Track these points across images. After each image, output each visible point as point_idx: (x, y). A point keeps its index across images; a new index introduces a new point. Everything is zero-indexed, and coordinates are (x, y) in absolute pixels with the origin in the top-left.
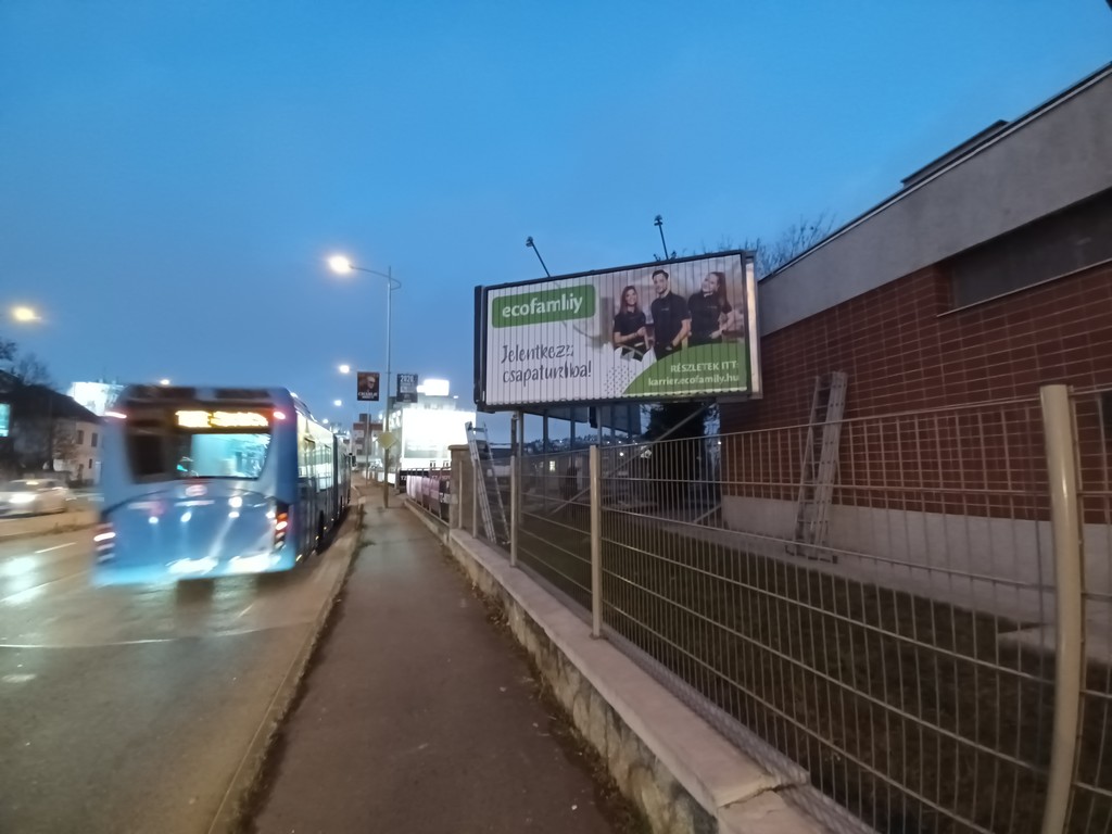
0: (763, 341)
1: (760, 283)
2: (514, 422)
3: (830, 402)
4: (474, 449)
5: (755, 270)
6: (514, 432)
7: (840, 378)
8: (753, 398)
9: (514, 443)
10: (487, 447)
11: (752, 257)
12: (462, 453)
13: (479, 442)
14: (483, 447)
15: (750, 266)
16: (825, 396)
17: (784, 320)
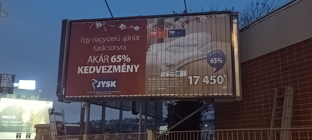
2: (83, 110)
3: (284, 105)
4: (54, 127)
5: (238, 23)
6: (82, 116)
7: (289, 90)
8: (237, 99)
9: (82, 123)
10: (63, 126)
11: (236, 16)
12: (45, 130)
13: (57, 122)
14: (60, 126)
15: (235, 21)
16: (281, 101)
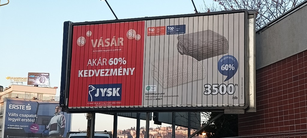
0: (258, 72)
1: (257, 33)
2: (89, 121)
6: (89, 128)
8: (250, 111)
17: (272, 58)
